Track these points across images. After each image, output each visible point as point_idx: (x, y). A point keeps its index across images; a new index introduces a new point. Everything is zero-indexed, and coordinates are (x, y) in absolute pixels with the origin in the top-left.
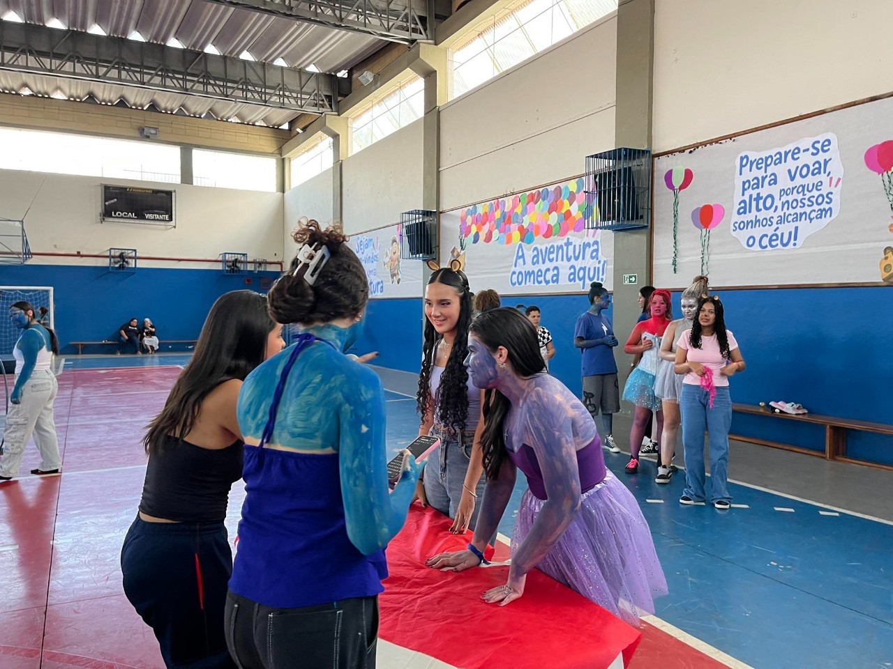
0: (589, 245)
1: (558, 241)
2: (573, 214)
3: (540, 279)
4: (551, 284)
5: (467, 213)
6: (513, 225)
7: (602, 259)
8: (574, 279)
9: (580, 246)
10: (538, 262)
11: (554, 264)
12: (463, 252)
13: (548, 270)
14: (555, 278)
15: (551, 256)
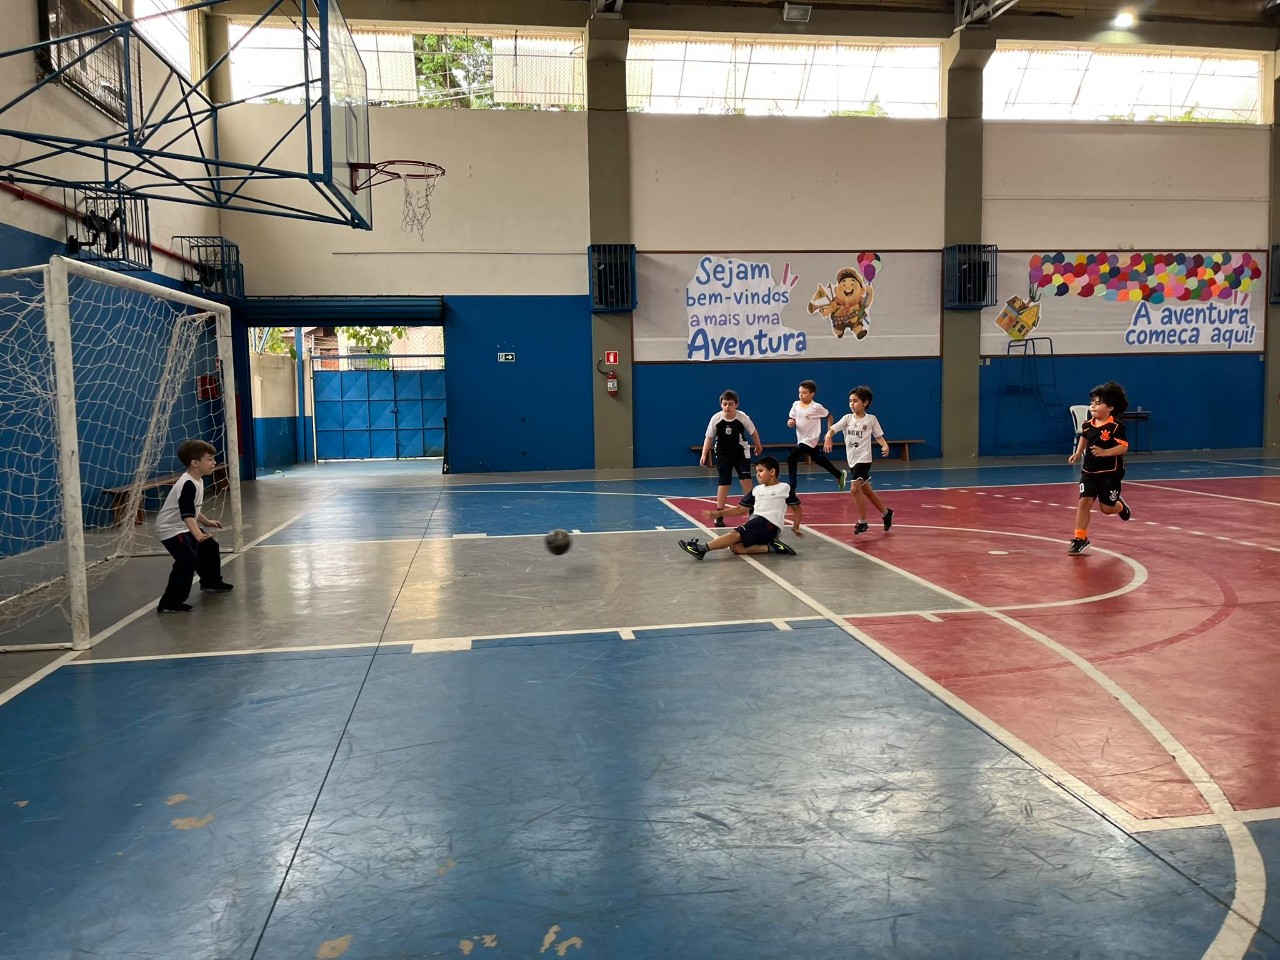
0: (1237, 311)
1: (1196, 305)
2: (1218, 283)
3: (1171, 339)
4: (1188, 343)
5: (1046, 260)
6: (1129, 283)
7: (1251, 324)
8: (1218, 340)
9: (1226, 312)
10: (1170, 322)
11: (1193, 325)
12: (1032, 304)
13: (1186, 330)
14: (1193, 339)
15: (1189, 318)
